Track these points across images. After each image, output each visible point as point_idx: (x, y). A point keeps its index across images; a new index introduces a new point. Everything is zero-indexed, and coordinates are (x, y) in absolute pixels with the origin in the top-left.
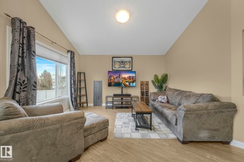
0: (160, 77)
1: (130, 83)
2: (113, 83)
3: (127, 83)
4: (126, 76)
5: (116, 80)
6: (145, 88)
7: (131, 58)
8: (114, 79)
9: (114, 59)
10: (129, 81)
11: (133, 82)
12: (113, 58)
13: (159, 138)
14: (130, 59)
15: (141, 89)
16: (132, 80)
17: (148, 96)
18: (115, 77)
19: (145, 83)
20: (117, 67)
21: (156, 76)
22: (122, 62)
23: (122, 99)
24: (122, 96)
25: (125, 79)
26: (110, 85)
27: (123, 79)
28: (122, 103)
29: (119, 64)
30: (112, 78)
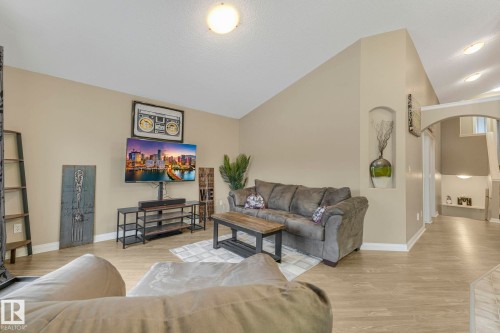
0: (232, 161)
1: (183, 173)
2: (139, 173)
3: (177, 173)
4: (175, 154)
5: (149, 165)
6: (207, 183)
7: (182, 112)
8: (144, 161)
9: (138, 106)
10: (183, 167)
11: (190, 170)
12: (135, 103)
13: (304, 271)
14: (179, 115)
15: (200, 186)
16: (187, 166)
17: (212, 198)
18: (147, 155)
19: (207, 172)
20: (146, 129)
21: (226, 157)
22: (160, 119)
23: (160, 212)
24: (160, 204)
25: (171, 161)
26: (131, 177)
27: (167, 163)
28: (160, 223)
29: (151, 121)
30: (139, 158)
